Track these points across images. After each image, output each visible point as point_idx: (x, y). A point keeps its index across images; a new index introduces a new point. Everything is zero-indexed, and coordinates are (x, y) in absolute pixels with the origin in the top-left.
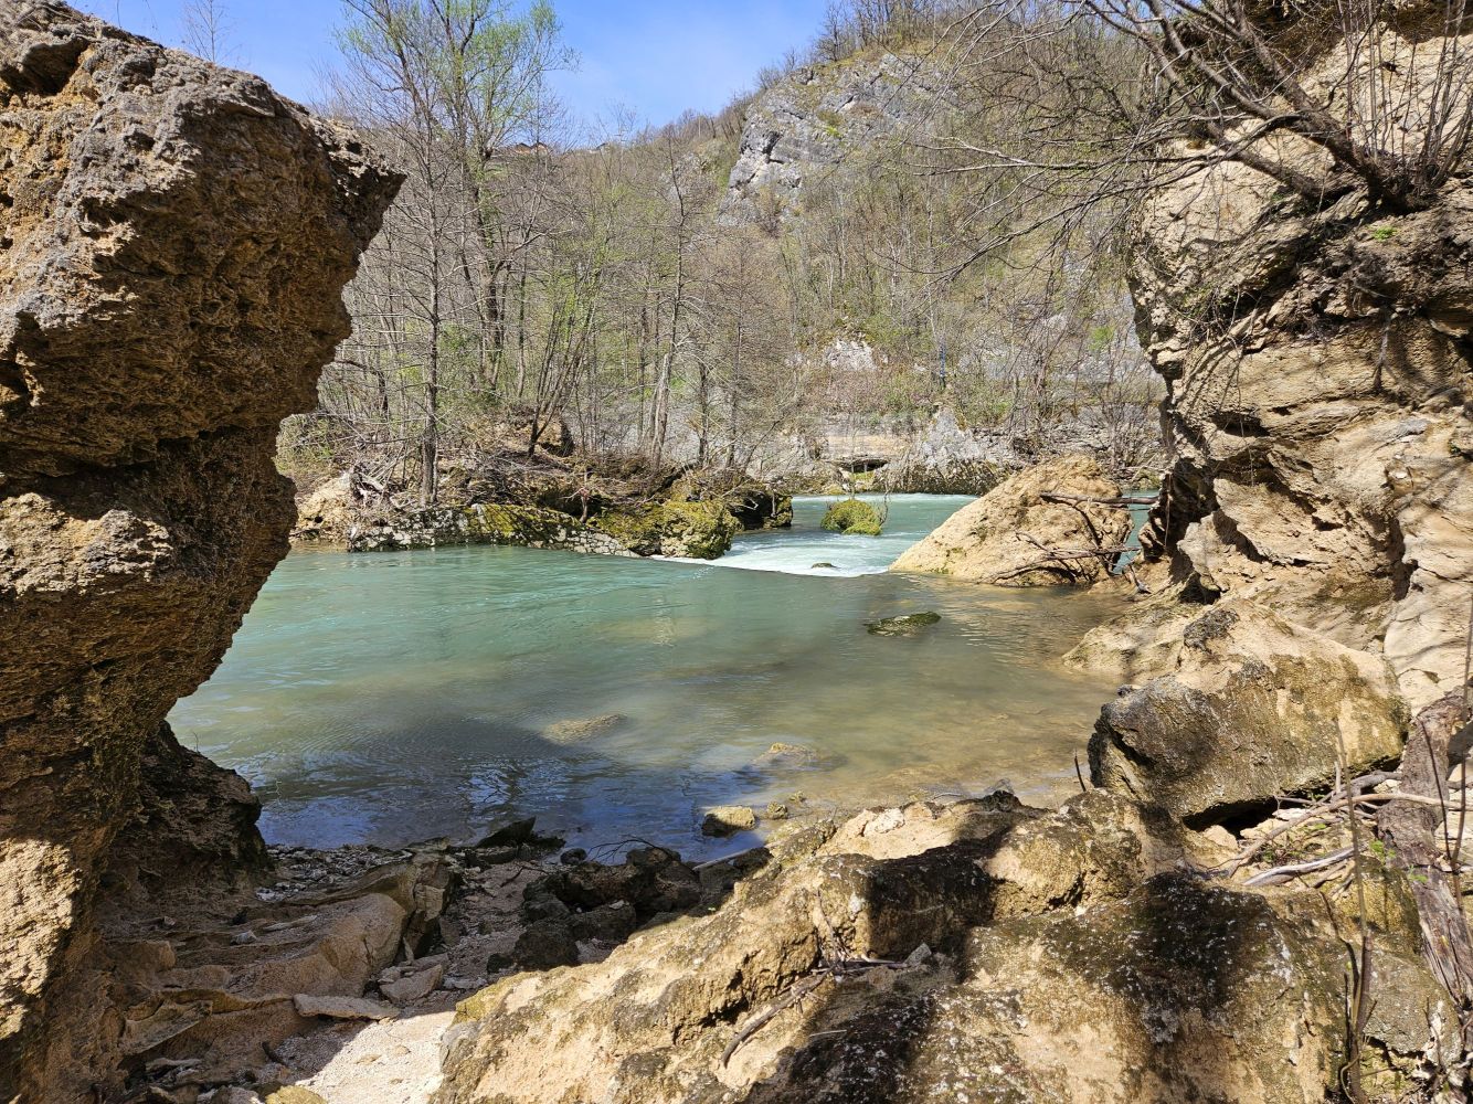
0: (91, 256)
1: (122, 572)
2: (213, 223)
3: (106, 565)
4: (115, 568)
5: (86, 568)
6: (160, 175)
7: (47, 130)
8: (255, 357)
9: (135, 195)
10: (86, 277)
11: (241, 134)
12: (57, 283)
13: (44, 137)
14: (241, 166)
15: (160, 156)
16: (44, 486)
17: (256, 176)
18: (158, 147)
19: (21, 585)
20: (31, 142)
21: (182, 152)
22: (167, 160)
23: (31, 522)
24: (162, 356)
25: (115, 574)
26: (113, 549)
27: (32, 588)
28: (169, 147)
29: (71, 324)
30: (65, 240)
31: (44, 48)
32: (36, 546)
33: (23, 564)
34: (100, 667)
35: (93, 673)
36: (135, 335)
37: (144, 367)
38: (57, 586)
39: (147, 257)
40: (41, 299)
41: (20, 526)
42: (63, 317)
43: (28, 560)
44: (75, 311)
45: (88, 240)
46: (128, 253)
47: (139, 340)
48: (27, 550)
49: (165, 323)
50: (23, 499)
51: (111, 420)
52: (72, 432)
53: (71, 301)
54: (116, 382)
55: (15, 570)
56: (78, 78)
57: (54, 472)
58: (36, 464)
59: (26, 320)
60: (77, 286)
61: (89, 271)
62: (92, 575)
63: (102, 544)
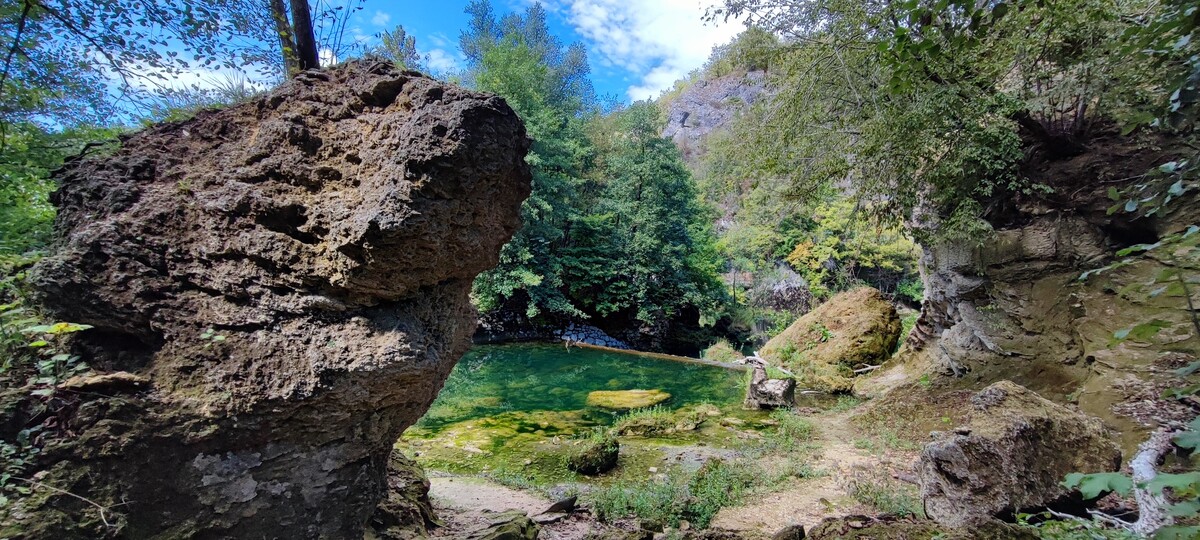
0: (409, 190)
1: (401, 361)
2: (470, 172)
3: (394, 357)
4: (397, 358)
5: (383, 359)
6: (449, 147)
7: (382, 124)
8: (477, 242)
9: (435, 158)
10: (406, 202)
11: (490, 125)
12: (391, 205)
13: (380, 127)
14: (488, 141)
15: (449, 138)
16: (363, 312)
17: (495, 146)
18: (449, 133)
19: (351, 367)
20: (373, 130)
21: (462, 135)
22: (453, 139)
23: (357, 332)
24: (434, 242)
25: (397, 362)
26: (397, 347)
27: (356, 369)
28: (455, 132)
29: (397, 227)
30: (395, 182)
31: (385, 83)
32: (359, 345)
33: (352, 356)
34: (378, 411)
35: (375, 415)
36: (425, 231)
37: (423, 248)
38: (368, 368)
39: (436, 190)
40: (382, 214)
41: (351, 334)
42: (392, 223)
43: (355, 353)
44: (398, 219)
45: (408, 182)
46: (427, 187)
47: (426, 234)
48: (354, 348)
49: (439, 224)
50: (353, 319)
51: (402, 276)
52: (382, 283)
53: (397, 214)
54: (410, 257)
55: (349, 359)
56: (401, 98)
57: (369, 304)
58: (360, 300)
59: (374, 224)
60: (401, 207)
61: (405, 198)
62: (385, 362)
63: (392, 345)
